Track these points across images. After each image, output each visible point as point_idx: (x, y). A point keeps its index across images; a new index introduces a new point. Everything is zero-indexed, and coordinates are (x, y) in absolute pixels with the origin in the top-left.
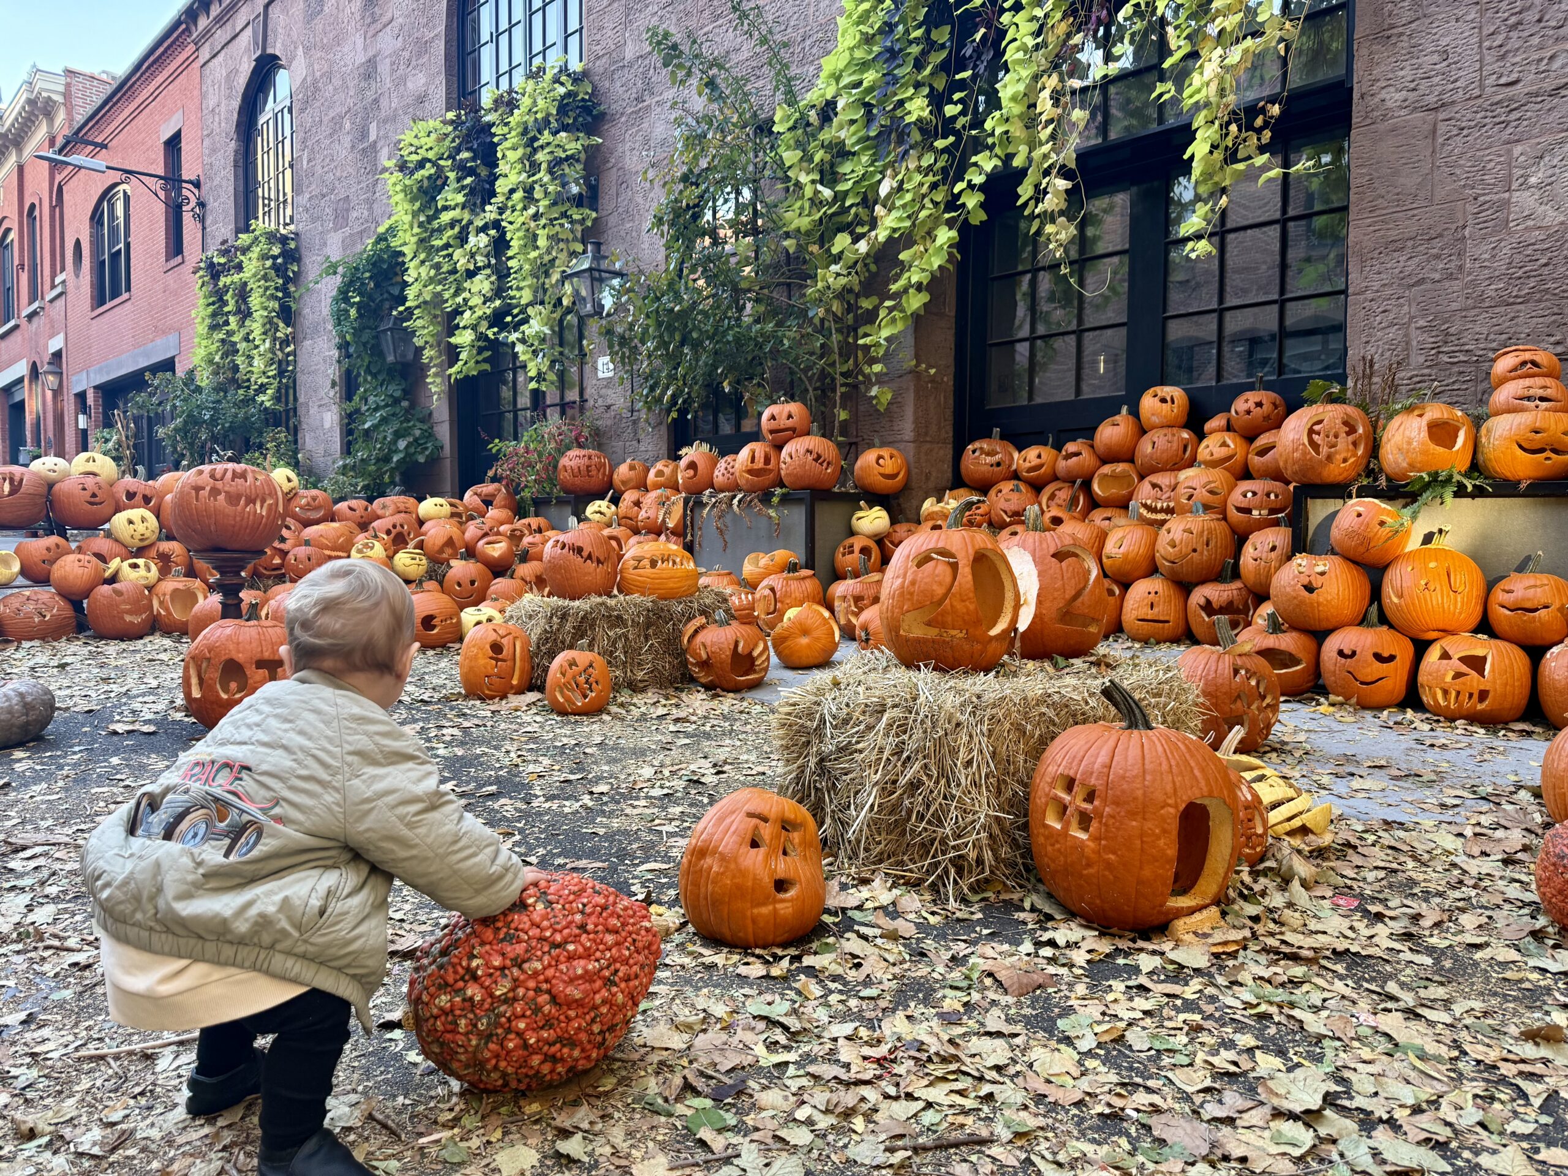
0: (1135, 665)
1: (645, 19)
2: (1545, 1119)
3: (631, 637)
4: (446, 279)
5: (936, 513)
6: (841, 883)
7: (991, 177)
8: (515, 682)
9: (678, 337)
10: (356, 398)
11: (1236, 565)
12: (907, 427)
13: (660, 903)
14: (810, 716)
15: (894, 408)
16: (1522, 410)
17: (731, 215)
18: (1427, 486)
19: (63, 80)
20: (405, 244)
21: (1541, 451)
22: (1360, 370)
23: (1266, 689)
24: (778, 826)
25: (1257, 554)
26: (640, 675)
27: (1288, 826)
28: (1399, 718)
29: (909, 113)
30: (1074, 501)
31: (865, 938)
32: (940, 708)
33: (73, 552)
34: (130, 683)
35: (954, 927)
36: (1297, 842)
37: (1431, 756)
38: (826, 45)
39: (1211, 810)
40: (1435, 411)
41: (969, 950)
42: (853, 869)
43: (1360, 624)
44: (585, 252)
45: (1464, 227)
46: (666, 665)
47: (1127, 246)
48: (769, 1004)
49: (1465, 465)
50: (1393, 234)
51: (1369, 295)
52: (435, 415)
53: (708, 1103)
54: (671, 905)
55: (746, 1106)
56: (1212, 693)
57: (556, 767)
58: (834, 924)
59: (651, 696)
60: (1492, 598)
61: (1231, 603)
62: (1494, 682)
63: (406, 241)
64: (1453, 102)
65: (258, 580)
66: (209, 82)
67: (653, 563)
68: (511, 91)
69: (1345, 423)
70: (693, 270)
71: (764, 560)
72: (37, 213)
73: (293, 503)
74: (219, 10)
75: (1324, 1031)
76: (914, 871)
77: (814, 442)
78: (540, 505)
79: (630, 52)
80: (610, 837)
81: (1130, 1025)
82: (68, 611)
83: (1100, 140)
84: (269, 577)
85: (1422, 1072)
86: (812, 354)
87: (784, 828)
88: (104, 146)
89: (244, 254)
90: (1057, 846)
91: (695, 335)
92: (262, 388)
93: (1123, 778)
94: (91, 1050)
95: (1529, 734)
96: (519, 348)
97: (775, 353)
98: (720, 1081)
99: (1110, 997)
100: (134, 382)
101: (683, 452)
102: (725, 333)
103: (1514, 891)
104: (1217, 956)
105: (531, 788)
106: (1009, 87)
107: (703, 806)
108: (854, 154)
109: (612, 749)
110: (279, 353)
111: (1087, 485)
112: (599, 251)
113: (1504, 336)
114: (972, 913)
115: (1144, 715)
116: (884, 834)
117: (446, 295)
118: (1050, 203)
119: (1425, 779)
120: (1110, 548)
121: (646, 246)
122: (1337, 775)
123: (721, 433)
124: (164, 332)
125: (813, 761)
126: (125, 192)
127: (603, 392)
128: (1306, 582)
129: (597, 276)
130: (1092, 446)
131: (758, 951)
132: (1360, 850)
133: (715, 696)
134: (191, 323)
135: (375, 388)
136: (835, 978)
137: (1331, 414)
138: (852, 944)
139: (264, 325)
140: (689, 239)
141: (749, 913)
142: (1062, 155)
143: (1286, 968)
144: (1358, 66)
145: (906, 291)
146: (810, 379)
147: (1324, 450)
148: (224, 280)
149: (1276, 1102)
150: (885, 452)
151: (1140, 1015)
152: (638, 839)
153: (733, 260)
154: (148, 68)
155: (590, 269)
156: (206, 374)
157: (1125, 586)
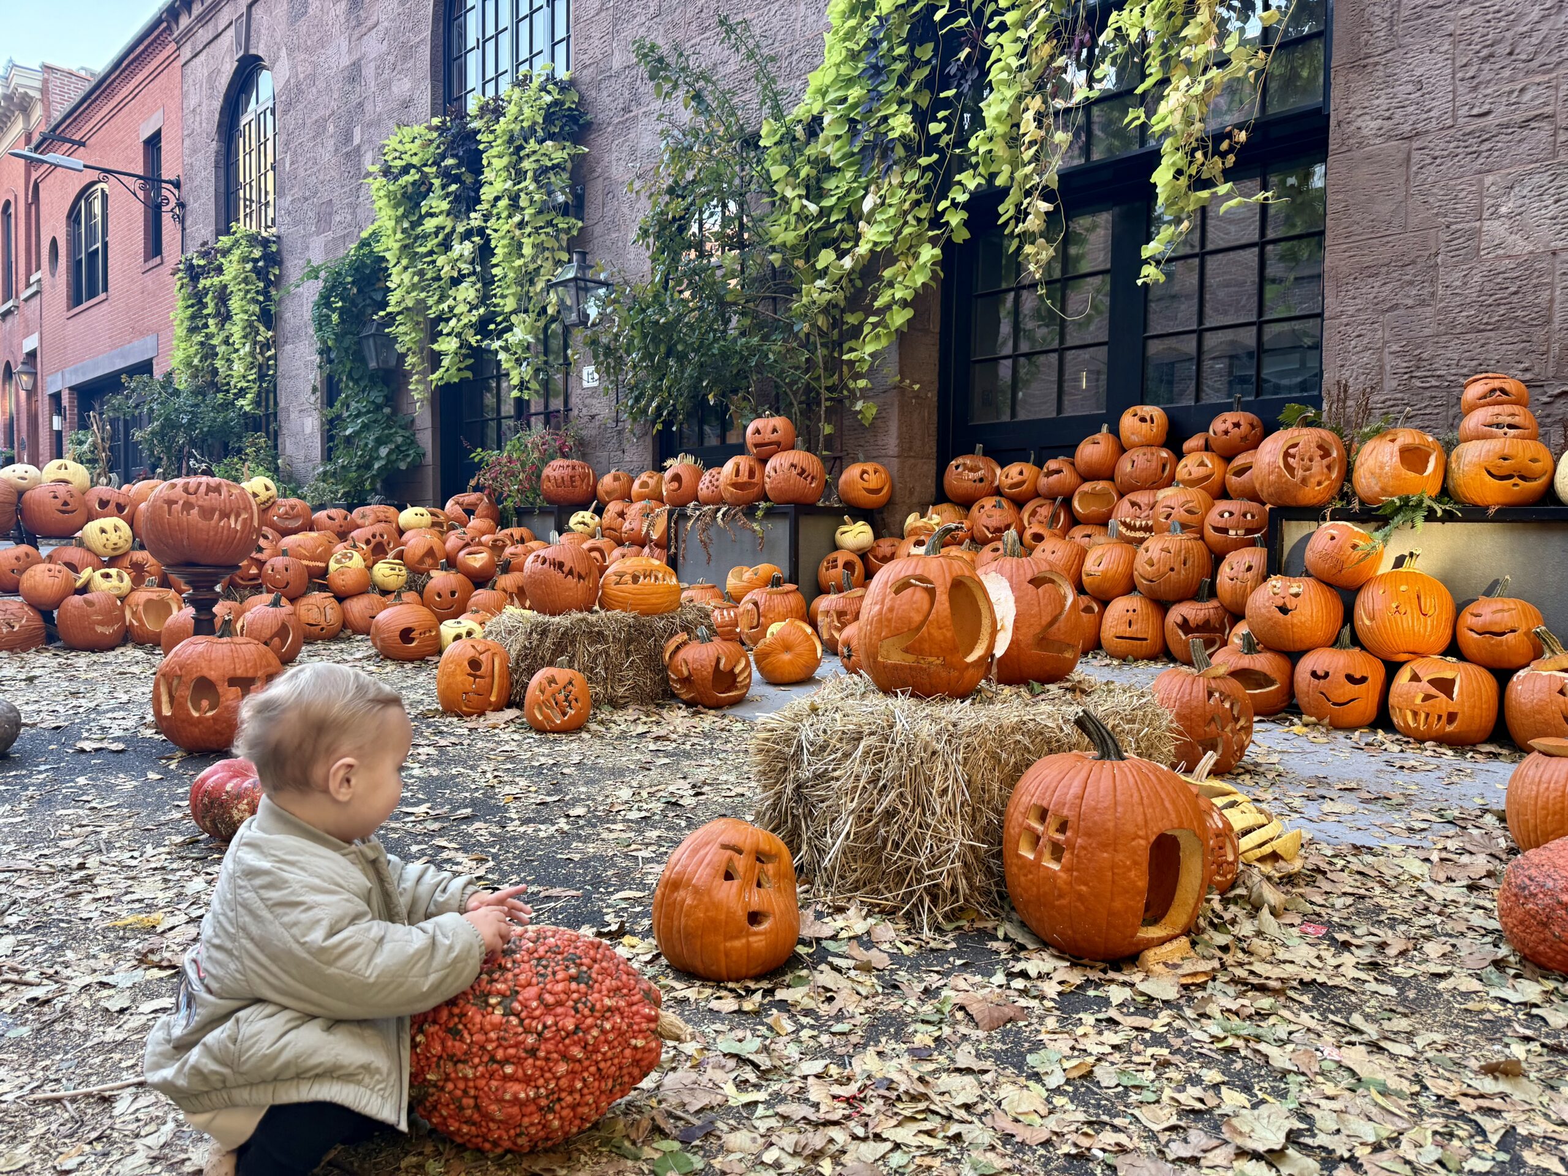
0: (1110, 691)
1: (633, 30)
2: (1502, 1157)
3: (611, 653)
4: (430, 286)
5: (919, 528)
6: (816, 911)
7: (975, 196)
8: (493, 699)
9: (663, 349)
10: (338, 404)
11: (1213, 584)
12: (891, 442)
13: (633, 934)
14: (788, 742)
15: (879, 422)
16: (1491, 437)
17: (717, 228)
18: (1398, 510)
19: (39, 76)
20: (388, 250)
21: (1509, 477)
22: (1334, 392)
23: (1239, 712)
24: (753, 857)
25: (1233, 574)
26: (621, 691)
27: (1258, 853)
28: (1370, 739)
29: (893, 129)
30: (1055, 518)
31: (837, 969)
32: (916, 736)
33: (43, 561)
34: (100, 697)
35: (929, 957)
36: (1267, 868)
37: (1401, 778)
38: (813, 61)
39: (1181, 841)
40: (1406, 436)
41: (942, 982)
42: (829, 897)
43: (1333, 645)
44: (570, 261)
45: (1437, 254)
46: (647, 681)
47: (1108, 266)
48: (740, 1041)
49: (1435, 489)
50: (1368, 260)
51: (1344, 319)
52: (418, 422)
53: (676, 1145)
54: (645, 935)
55: (715, 1148)
56: (1187, 718)
57: (533, 789)
58: (808, 955)
59: (631, 713)
60: (1460, 621)
61: (1207, 622)
62: (1462, 704)
63: (390, 246)
64: (1427, 132)
65: (234, 591)
66: (190, 81)
67: (635, 579)
68: (497, 98)
69: (1320, 447)
70: (679, 282)
71: (748, 574)
72: (12, 210)
73: (271, 512)
74: (201, 9)
75: (1288, 1066)
76: (889, 899)
77: (798, 456)
78: (522, 515)
79: (617, 63)
80: (584, 863)
81: (1099, 1060)
82: (38, 622)
83: (1083, 161)
84: (245, 587)
85: (1383, 1108)
86: (797, 368)
87: (758, 859)
88: (82, 144)
89: (224, 256)
90: (1030, 876)
91: (680, 348)
92: (242, 393)
93: (1095, 809)
94: (46, 1093)
95: (1496, 756)
96: (502, 356)
97: (760, 368)
98: (688, 1122)
99: (1080, 1031)
100: (110, 384)
101: (668, 463)
102: (710, 346)
103: (1478, 919)
104: (1186, 987)
105: (506, 811)
106: (993, 107)
107: (681, 829)
108: (839, 170)
109: (591, 769)
110: (259, 357)
111: (1067, 502)
112: (584, 260)
113: (1474, 363)
114: (946, 943)
115: (1116, 745)
116: (860, 862)
117: (430, 302)
118: (1033, 223)
119: (1394, 802)
120: (1090, 565)
121: (632, 256)
122: (1308, 798)
123: (706, 444)
124: (141, 334)
125: (790, 787)
126: (103, 191)
127: (588, 401)
128: (1280, 603)
129: (582, 285)
130: (1073, 464)
131: (730, 985)
132: (1329, 875)
133: (696, 713)
134: (170, 325)
135: (357, 395)
136: (807, 1013)
137: (1307, 437)
138: (825, 977)
139: (244, 328)
140: (675, 252)
141: (722, 947)
142: (1045, 177)
143: (1253, 1000)
144: (1336, 93)
145: (888, 307)
146: (795, 393)
147: (1299, 473)
148: (203, 283)
149: (1239, 1141)
150: (869, 467)
151: (1109, 1050)
152: (614, 865)
153: (719, 273)
154: (128, 66)
155: (575, 279)
156: (184, 377)
157: (1105, 603)
